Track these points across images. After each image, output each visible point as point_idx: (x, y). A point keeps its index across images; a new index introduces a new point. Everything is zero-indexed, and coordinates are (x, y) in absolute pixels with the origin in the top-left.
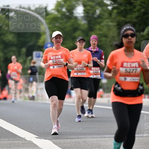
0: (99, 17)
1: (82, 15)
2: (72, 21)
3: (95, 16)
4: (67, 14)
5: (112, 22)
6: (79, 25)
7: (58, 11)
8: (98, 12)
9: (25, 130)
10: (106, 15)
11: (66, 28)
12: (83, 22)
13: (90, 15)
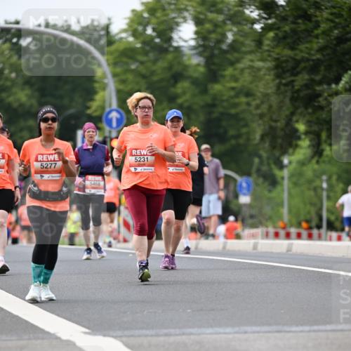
0: (234, 47)
1: (193, 43)
2: (170, 57)
3: (224, 47)
4: (157, 40)
5: (262, 60)
7: (135, 34)
8: (230, 37)
11: (153, 73)
13: (212, 44)
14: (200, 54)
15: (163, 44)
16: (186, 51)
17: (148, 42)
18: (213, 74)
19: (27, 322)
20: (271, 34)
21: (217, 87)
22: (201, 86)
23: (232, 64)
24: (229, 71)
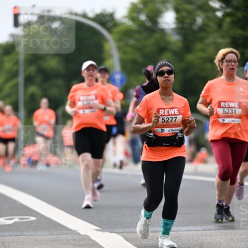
0: (202, 28)
1: (173, 26)
2: (157, 36)
3: (195, 28)
4: (149, 24)
5: (223, 37)
6: (168, 43)
7: (133, 19)
8: (199, 20)
9: (78, 217)
10: (213, 25)
11: (145, 47)
12: (175, 38)
13: (186, 26)
17: (142, 25)
18: (187, 47)
19: (56, 222)
20: (228, 20)
21: (190, 57)
22: (179, 55)
23: (201, 40)
24: (198, 46)
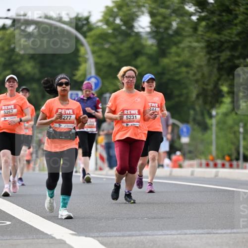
0: (177, 32)
1: (148, 30)
2: (132, 39)
3: (171, 32)
4: (124, 28)
5: (198, 41)
6: (143, 46)
8: (175, 25)
10: (188, 29)
11: (121, 51)
14: (154, 37)
15: (127, 30)
16: (144, 35)
17: (117, 29)
18: (163, 51)
20: (204, 23)
21: (166, 61)
22: (155, 59)
23: (176, 44)
24: (174, 49)
